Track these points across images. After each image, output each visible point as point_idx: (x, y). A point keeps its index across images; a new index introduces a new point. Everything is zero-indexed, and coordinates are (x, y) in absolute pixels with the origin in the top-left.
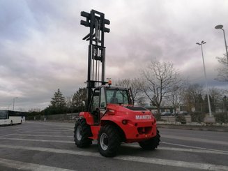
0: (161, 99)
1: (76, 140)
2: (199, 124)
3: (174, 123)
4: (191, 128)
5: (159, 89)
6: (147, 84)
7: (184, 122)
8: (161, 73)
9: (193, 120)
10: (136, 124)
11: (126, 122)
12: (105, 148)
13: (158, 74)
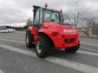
0: (77, 23)
1: (26, 42)
2: (96, 36)
3: (83, 35)
4: (92, 38)
5: (77, 18)
6: (71, 15)
7: (88, 35)
8: (79, 10)
9: (93, 34)
10: (63, 36)
11: (55, 34)
12: (39, 51)
13: (77, 10)
